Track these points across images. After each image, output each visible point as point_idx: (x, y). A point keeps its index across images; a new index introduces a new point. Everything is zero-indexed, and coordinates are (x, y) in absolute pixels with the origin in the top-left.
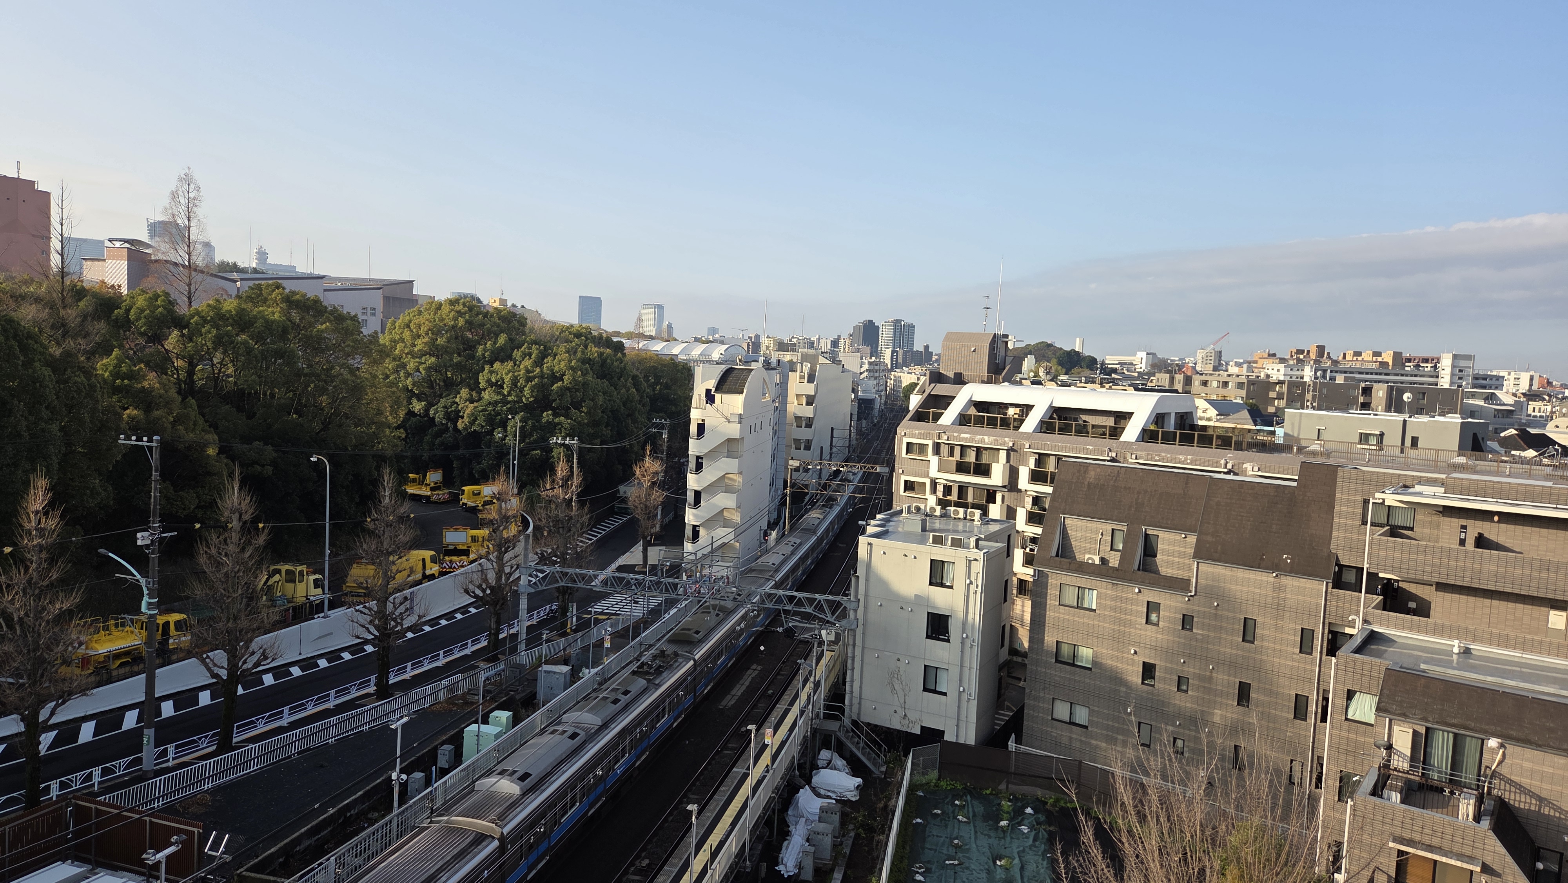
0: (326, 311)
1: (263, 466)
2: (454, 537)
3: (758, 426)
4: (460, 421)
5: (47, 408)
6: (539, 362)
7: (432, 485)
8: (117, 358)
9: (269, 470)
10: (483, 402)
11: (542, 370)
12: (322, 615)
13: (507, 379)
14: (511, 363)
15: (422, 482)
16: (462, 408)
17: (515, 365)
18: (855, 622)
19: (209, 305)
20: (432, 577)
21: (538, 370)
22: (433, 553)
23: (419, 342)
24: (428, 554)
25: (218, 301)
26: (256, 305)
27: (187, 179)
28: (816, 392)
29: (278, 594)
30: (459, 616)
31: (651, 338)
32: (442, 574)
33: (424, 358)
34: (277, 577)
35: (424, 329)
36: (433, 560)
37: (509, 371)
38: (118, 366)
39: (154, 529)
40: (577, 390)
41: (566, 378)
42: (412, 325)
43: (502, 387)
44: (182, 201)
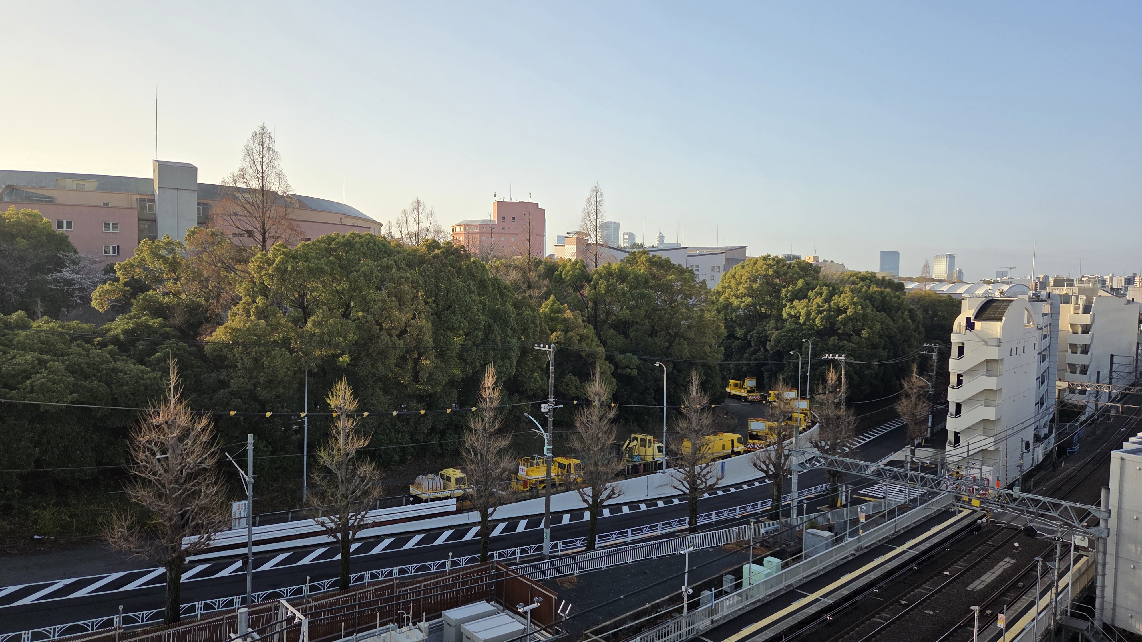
0: (673, 267)
1: (632, 369)
2: (756, 426)
3: (1020, 351)
4: (768, 343)
5: (511, 329)
6: (828, 300)
7: (749, 389)
8: (552, 301)
9: (635, 372)
10: (784, 330)
11: (829, 305)
12: (661, 471)
13: (803, 312)
14: (806, 301)
15: (741, 387)
16: (770, 334)
17: (809, 301)
18: (1106, 531)
19: (604, 267)
20: (739, 453)
21: (826, 306)
22: (740, 436)
23: (740, 287)
24: (736, 436)
25: (609, 264)
26: (632, 265)
27: (596, 190)
28: (1093, 321)
29: (636, 454)
30: (757, 484)
31: (941, 281)
32: (746, 452)
33: (743, 299)
34: (635, 443)
35: (744, 278)
36: (740, 441)
37: (804, 307)
38: (553, 305)
39: (550, 402)
40: (858, 321)
41: (848, 311)
42: (737, 276)
43: (799, 318)
44: (593, 203)
